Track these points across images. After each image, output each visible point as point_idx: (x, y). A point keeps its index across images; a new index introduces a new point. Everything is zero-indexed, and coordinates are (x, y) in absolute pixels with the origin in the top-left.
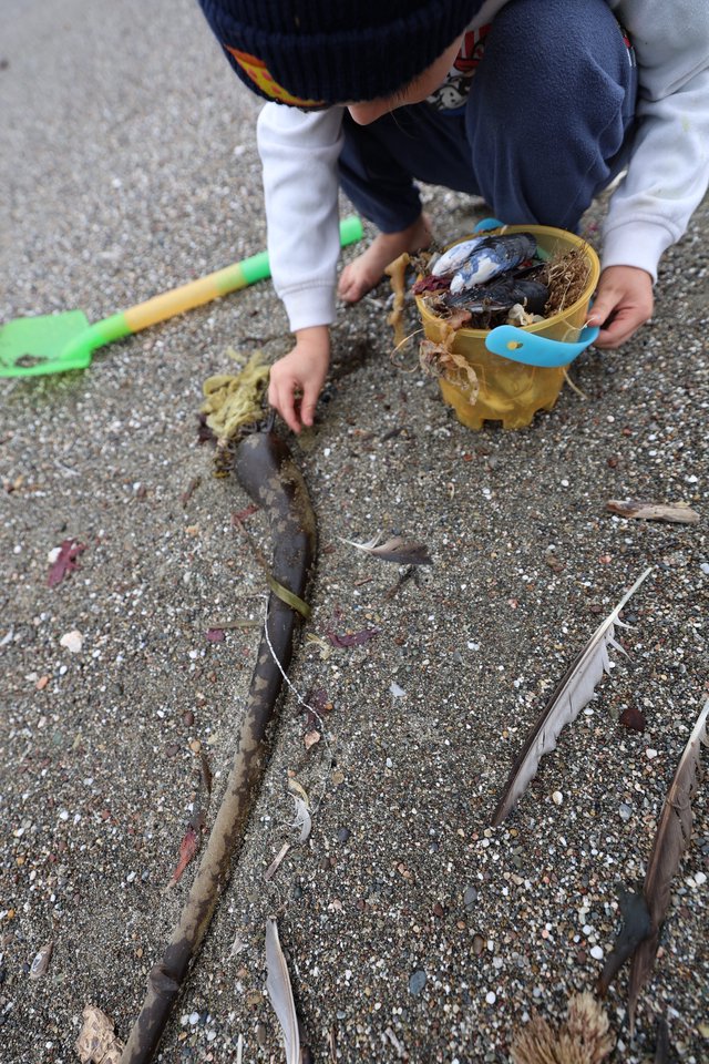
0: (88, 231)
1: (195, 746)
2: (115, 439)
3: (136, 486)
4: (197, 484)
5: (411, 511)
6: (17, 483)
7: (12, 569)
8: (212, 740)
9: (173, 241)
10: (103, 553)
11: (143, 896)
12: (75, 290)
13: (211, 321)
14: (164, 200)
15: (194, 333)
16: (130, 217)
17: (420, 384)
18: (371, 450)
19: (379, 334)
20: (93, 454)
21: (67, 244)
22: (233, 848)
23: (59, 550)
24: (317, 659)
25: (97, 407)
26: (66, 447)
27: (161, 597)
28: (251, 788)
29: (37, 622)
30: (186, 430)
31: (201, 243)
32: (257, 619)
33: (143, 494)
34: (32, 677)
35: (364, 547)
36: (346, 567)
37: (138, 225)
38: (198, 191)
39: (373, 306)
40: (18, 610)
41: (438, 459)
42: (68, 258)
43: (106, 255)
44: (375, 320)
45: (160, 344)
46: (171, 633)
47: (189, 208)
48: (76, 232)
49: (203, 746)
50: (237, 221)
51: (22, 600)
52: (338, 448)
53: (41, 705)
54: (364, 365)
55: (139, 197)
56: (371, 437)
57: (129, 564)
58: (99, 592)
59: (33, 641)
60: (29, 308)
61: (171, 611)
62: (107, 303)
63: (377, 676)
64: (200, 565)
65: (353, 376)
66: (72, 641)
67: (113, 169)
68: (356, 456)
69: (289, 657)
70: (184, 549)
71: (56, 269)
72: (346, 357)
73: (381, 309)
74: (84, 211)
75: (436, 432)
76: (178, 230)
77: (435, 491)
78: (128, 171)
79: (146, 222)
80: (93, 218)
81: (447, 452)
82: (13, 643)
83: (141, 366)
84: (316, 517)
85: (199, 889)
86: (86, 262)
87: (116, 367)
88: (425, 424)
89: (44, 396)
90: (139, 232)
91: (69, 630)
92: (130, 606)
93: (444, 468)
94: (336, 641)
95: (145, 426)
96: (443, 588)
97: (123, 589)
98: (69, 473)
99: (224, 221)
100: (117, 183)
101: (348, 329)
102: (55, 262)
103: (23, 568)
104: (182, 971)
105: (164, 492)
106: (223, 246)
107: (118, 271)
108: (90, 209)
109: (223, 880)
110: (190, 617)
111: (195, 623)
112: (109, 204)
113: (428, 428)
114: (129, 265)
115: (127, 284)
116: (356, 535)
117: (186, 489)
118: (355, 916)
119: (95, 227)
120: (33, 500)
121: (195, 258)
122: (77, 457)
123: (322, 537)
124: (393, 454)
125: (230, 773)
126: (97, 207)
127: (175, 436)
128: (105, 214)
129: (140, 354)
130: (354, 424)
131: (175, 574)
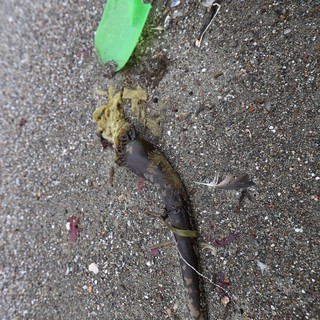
0: (11, 52)
1: (169, 311)
2: (68, 159)
3: (87, 181)
4: (113, 172)
5: (229, 154)
6: (39, 195)
7: (55, 237)
8: (175, 307)
9: (47, 39)
10: (87, 219)
12: (19, 86)
13: (82, 77)
14: (34, 18)
15: (77, 87)
16: (24, 35)
17: (204, 70)
18: (192, 124)
19: (168, 48)
20: (62, 170)
21: (6, 64)
23: (68, 224)
24: (211, 256)
25: (54, 145)
26: (50, 169)
27: (122, 237)
29: (76, 260)
30: (95, 143)
31: (60, 34)
32: (171, 239)
33: (91, 184)
34: (85, 287)
35: (211, 185)
36: (206, 198)
37: (29, 38)
38: (46, 5)
39: (158, 31)
40: (66, 256)
41: (234, 116)
42: (9, 70)
43: (23, 61)
44: (162, 39)
45: (65, 100)
46: (134, 255)
47: (46, 17)
48: (7, 55)
49: (172, 310)
50: (70, 12)
51: (65, 251)
52: (174, 128)
53: (94, 300)
54: (167, 71)
55: (23, 22)
56: (189, 115)
57: (100, 223)
58: (94, 240)
59: (78, 270)
60: (6, 104)
61: (129, 243)
62: (34, 87)
63: (247, 258)
64: (132, 216)
65: (164, 80)
66: (93, 268)
67: (6, 13)
68: (185, 130)
70: (122, 209)
71: (7, 79)
72: (156, 71)
73: (163, 31)
74: (5, 42)
75: (225, 99)
76: (46, 31)
77: (239, 137)
78: (13, 10)
79: (31, 34)
80: (11, 44)
81: (237, 109)
82: (70, 272)
83: (62, 116)
84: (178, 175)
86: (17, 69)
87: (52, 120)
88: (217, 95)
89: (30, 147)
90: (30, 42)
91: (90, 263)
92: (110, 245)
93: (240, 120)
94: (217, 244)
95: (77, 147)
96: (266, 198)
97: (104, 236)
98: (57, 183)
99: (64, 16)
100: (11, 19)
101: (150, 51)
102: (6, 75)
103: (59, 236)
105: (100, 180)
106: (70, 30)
107: (31, 67)
108: (7, 39)
110: (139, 244)
111: (143, 247)
112: (13, 32)
113: (220, 97)
114: (34, 62)
115: (37, 73)
116: (204, 178)
117: (109, 176)
119: (13, 49)
120: (48, 201)
121: (61, 44)
122: (56, 173)
123: (186, 185)
124: (206, 121)
126: (9, 37)
127: (93, 148)
128: (14, 40)
129: (58, 109)
130: (177, 111)
131: (123, 223)
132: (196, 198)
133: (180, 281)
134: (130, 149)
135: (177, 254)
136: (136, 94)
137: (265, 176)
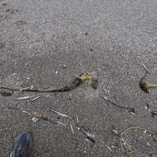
11: (40, 87)
22: (44, 92)
24: (59, 94)
28: (48, 92)
63: (59, 99)
64: (66, 80)
69: (59, 91)
85: (41, 90)
94: (61, 95)
104: (36, 91)
109: (42, 92)
116: (72, 94)
118: (42, 101)
125: (49, 90)
131: (65, 78)
132: (68, 92)
133: (55, 88)
134: (77, 81)
135: (60, 88)
136: (90, 82)
137: (71, 102)
